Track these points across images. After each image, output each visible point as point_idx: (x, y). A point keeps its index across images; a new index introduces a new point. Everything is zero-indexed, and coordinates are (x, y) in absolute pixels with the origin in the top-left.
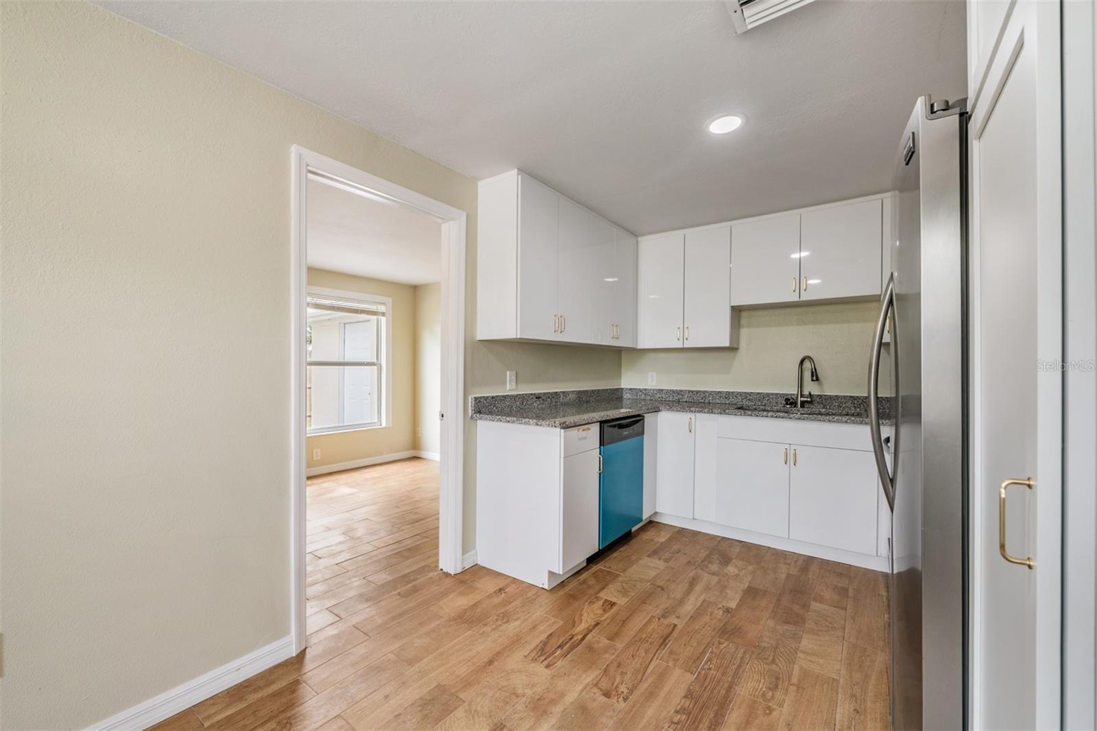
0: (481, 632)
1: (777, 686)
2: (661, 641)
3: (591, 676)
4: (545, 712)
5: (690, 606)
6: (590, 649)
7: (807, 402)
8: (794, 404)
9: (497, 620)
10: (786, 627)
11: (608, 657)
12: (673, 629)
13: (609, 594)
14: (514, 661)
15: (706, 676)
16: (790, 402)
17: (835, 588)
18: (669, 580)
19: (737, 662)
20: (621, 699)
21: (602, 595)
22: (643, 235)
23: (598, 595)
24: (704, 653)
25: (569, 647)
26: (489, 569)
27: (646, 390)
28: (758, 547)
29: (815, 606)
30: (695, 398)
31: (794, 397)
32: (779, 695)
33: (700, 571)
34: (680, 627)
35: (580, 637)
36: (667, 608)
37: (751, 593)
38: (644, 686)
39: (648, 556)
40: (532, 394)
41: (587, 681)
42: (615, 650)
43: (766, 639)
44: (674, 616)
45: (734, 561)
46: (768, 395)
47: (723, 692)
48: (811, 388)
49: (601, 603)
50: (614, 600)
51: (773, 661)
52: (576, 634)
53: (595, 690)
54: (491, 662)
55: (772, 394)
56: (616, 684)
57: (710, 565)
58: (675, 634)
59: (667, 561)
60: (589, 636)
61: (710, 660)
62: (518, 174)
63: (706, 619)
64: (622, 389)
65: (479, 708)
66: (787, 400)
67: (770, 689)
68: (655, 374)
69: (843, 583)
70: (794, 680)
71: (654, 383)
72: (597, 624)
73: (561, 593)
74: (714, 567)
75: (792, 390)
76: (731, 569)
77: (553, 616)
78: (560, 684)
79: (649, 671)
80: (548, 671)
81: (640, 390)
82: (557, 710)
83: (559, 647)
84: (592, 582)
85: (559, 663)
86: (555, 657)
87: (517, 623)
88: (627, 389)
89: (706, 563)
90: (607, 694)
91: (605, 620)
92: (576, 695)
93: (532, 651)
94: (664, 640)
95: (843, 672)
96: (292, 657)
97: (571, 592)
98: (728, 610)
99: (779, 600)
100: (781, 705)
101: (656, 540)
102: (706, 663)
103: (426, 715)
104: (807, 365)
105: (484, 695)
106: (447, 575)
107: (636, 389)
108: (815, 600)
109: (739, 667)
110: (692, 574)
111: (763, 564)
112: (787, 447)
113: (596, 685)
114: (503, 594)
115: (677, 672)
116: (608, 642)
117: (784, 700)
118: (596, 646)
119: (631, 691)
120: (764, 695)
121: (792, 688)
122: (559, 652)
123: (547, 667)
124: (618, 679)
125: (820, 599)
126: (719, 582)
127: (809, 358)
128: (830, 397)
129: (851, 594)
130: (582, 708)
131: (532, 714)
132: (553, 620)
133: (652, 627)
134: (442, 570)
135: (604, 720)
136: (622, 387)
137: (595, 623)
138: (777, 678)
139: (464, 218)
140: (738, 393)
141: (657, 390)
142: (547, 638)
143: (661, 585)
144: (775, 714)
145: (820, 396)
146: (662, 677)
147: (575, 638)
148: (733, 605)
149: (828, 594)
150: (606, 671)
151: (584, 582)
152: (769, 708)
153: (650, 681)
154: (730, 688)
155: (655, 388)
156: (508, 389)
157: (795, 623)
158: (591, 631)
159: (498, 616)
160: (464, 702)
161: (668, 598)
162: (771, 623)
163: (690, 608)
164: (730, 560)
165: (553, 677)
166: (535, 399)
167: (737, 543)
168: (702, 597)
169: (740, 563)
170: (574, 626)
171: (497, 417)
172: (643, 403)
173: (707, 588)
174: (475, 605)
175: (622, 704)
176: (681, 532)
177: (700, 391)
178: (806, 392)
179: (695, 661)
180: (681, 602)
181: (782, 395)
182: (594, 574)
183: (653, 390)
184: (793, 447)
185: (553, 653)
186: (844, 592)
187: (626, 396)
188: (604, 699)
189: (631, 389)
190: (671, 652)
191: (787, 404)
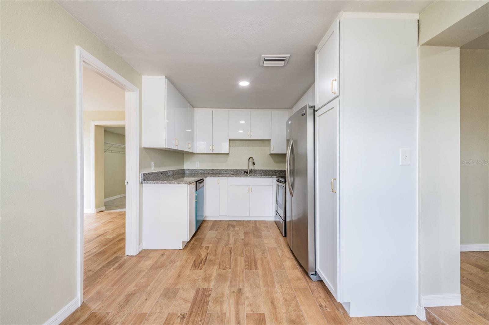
0: (167, 269)
1: (264, 252)
2: (230, 252)
3: (216, 267)
4: (209, 280)
5: (232, 241)
6: (211, 261)
7: (251, 172)
8: (247, 173)
9: (170, 264)
10: (259, 239)
11: (218, 261)
12: (231, 249)
13: (205, 244)
14: (188, 272)
15: (247, 256)
16: (246, 172)
17: (265, 227)
18: (221, 236)
19: (252, 250)
20: (229, 269)
21: (202, 245)
22: (196, 107)
23: (202, 246)
24: (243, 251)
25: (203, 262)
26: (150, 250)
27: (195, 169)
28: (240, 221)
29: (262, 232)
30: (215, 172)
31: (247, 170)
32: (265, 254)
33: (229, 232)
34: (233, 247)
35: (205, 259)
36: (226, 244)
37: (246, 233)
38: (233, 264)
39: (210, 231)
40: (160, 172)
41: (216, 269)
42: (219, 258)
43: (256, 243)
44: (229, 245)
45: (236, 226)
46: (239, 170)
47: (253, 258)
48: (251, 167)
49: (204, 248)
50: (208, 246)
51: (260, 248)
52: (203, 258)
53: (220, 270)
54: (179, 276)
55: (240, 170)
56: (225, 266)
57: (230, 229)
58: (232, 249)
59: (216, 231)
60: (207, 258)
61: (245, 252)
62: (165, 79)
63: (238, 243)
64: (185, 169)
65: (187, 288)
66: (245, 171)
67: (263, 253)
68: (198, 163)
69: (266, 225)
70: (267, 250)
71: (198, 167)
72: (208, 254)
73: (188, 249)
74: (232, 229)
75: (246, 168)
76: (236, 229)
77: (191, 256)
78: (209, 272)
79: (232, 260)
80: (202, 271)
81: (193, 170)
82: (213, 278)
83: (200, 263)
84: (196, 243)
85: (204, 267)
86: (201, 267)
87: (179, 262)
88: (187, 169)
89: (229, 228)
90: (224, 269)
91: (209, 252)
92: (216, 273)
93: (191, 268)
94: (231, 252)
95: (276, 245)
96: (79, 307)
97: (191, 248)
98: (242, 239)
99: (253, 233)
100: (267, 256)
101: (209, 225)
102: (245, 253)
103: (169, 297)
104: (250, 160)
105: (185, 284)
106: (132, 256)
107: (191, 169)
108: (262, 231)
109: (253, 251)
110: (227, 233)
111: (244, 225)
112: (249, 186)
113: (219, 268)
114: (165, 256)
115: (239, 258)
116: (215, 257)
117: (267, 255)
118: (212, 259)
119: (230, 266)
120: (263, 255)
121: (268, 252)
122: (201, 265)
123: (200, 269)
124: (225, 265)
125: (263, 231)
126: (236, 233)
127: (252, 157)
128: (257, 170)
129: (269, 227)
130: (220, 275)
131: (206, 282)
132: (192, 257)
133: (225, 249)
134: (128, 255)
135: (228, 275)
136: (184, 168)
137: (206, 254)
138: (263, 251)
139: (138, 91)
140: (230, 170)
141: (200, 169)
142: (194, 262)
143: (219, 238)
144: (267, 258)
145: (254, 170)
146: (236, 260)
147: (203, 260)
148: (243, 237)
149: (264, 229)
150: (220, 264)
151: (193, 244)
152: (265, 257)
153: (233, 262)
154: (254, 257)
155: (199, 169)
156: (152, 169)
157: (260, 238)
158: (207, 256)
159: (169, 262)
160: (179, 289)
161: (224, 240)
162: (255, 239)
163: (232, 242)
164: (235, 226)
165: (205, 271)
166: (161, 174)
167: (234, 221)
168: (234, 238)
169: (238, 226)
170: (200, 257)
171: (157, 182)
172: (194, 175)
173: (233, 235)
174: (156, 262)
175: (230, 270)
176: (215, 221)
177: (216, 169)
178: (250, 169)
179: (242, 254)
180: (229, 241)
181: (243, 170)
182: (195, 240)
183: (198, 169)
184: (251, 186)
185: (199, 265)
186: (267, 227)
187: (187, 172)
188: (224, 271)
189: (188, 169)
190: (235, 254)
191: (245, 173)
